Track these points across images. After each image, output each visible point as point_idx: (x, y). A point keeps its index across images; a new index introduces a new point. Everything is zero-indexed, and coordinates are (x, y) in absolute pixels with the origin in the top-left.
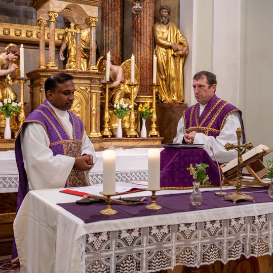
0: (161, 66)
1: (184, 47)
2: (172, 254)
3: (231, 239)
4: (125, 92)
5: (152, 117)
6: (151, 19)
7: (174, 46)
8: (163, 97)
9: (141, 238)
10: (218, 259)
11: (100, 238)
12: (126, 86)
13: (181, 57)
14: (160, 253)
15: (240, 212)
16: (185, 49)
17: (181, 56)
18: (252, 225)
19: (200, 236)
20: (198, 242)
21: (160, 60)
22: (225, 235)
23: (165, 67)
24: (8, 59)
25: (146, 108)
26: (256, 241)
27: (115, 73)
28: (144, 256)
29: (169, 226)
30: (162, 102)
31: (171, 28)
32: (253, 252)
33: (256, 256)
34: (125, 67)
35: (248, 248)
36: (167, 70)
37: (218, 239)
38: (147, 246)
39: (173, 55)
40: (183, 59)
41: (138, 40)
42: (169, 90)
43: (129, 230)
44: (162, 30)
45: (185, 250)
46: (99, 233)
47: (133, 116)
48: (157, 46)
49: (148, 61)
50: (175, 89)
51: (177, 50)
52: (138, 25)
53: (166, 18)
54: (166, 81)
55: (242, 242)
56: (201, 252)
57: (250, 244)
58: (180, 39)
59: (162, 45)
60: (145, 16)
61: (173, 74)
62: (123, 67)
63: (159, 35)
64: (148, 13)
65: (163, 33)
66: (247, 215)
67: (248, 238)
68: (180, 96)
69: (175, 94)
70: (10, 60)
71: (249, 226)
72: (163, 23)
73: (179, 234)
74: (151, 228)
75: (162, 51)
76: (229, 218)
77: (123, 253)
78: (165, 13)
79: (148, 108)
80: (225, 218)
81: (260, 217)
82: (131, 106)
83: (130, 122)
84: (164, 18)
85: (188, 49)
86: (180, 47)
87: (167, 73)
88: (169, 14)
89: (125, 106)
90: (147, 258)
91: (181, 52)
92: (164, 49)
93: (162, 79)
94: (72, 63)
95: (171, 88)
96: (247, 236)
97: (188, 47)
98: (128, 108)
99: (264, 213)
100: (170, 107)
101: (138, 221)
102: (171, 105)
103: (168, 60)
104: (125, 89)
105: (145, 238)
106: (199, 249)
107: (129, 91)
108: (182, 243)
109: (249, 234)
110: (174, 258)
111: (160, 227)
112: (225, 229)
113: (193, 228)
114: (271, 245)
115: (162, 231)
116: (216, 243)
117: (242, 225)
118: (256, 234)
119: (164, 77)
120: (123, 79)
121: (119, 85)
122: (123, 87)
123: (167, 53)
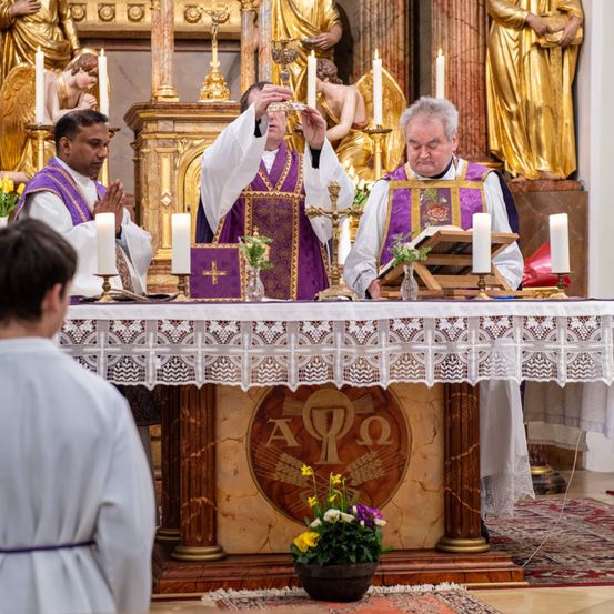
0: (504, 79)
1: (571, 19)
2: (197, 364)
3: (303, 353)
4: (369, 152)
7: (535, 21)
8: (515, 164)
9: (144, 334)
10: (282, 383)
11: (82, 327)
13: (562, 49)
14: (175, 361)
16: (572, 26)
17: (565, 46)
18: (345, 335)
19: (246, 343)
20: (246, 351)
22: (293, 345)
23: (514, 81)
24: (75, 86)
26: (352, 361)
27: (337, 103)
29: (191, 322)
32: (346, 377)
33: (353, 385)
35: (338, 372)
36: (519, 87)
37: (280, 350)
38: (153, 347)
39: (537, 45)
41: (443, 10)
43: (125, 321)
45: (219, 360)
46: (81, 321)
48: (494, 22)
50: (544, 140)
51: (547, 31)
54: (519, 119)
55: (325, 359)
56: (249, 368)
57: (341, 365)
59: (505, 21)
61: (538, 100)
62: (360, 87)
66: (335, 319)
67: (338, 356)
68: (563, 161)
69: (545, 154)
70: (81, 86)
71: (339, 336)
73: (207, 335)
74: (160, 322)
75: (506, 35)
76: (298, 320)
77: (118, 353)
80: (292, 320)
81: (361, 323)
85: (583, 25)
87: (521, 95)
91: (559, 36)
92: (511, 32)
93: (510, 115)
94: (213, 86)
95: (532, 137)
96: (336, 352)
99: (370, 318)
100: (529, 191)
101: (139, 311)
102: (532, 186)
103: (521, 61)
104: (367, 145)
105: (151, 335)
106: (246, 362)
108: (214, 350)
109: (340, 349)
110: (200, 370)
111: (176, 322)
112: (293, 337)
113: (232, 328)
114: (384, 372)
115: (180, 328)
116: (277, 357)
117: (325, 333)
118: (353, 350)
119: (513, 108)
120: (361, 119)
121: (351, 134)
122: (361, 140)
123: (519, 39)
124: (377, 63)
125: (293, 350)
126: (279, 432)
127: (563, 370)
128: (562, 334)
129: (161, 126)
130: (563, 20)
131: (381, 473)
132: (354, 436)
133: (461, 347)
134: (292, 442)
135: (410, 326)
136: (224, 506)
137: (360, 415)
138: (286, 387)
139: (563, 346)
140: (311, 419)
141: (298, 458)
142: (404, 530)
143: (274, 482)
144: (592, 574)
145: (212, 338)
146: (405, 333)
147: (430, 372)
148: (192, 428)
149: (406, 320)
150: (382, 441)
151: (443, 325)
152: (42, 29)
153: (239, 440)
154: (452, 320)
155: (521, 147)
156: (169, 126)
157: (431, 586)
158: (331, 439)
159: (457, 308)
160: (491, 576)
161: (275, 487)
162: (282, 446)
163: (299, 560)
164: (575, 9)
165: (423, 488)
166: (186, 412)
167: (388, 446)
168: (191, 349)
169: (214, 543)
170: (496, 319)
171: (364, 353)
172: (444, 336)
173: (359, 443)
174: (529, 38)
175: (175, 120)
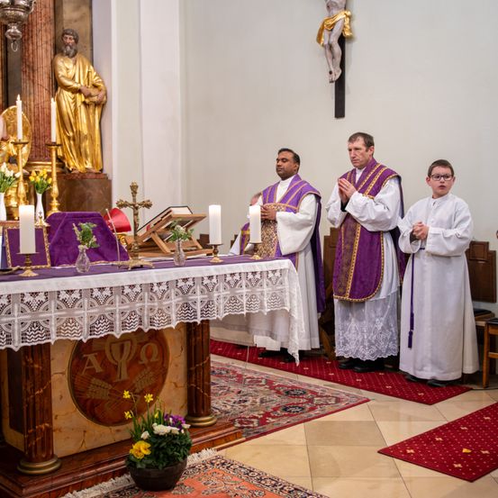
0: (66, 118)
1: (100, 91)
2: (51, 326)
3: (124, 309)
4: (10, 155)
5: (50, 190)
6: (50, 49)
7: (84, 89)
8: (71, 164)
9: (10, 306)
10: (109, 333)
12: (11, 146)
13: (96, 105)
14: (36, 325)
15: (135, 278)
16: (102, 94)
18: (151, 293)
19: (86, 306)
20: (85, 312)
21: (64, 109)
22: (117, 304)
23: (72, 120)
25: (42, 177)
26: (156, 312)
28: (16, 327)
29: (46, 293)
30: (70, 171)
31: (79, 63)
32: (151, 323)
33: (156, 328)
34: (7, 117)
35: (146, 320)
36: (76, 123)
37: (108, 309)
38: (18, 316)
39: (84, 103)
40: (100, 110)
41: (29, 79)
42: (80, 154)
44: (66, 65)
45: (67, 321)
47: (22, 190)
48: (59, 89)
50: (89, 153)
51: (89, 96)
52: (29, 56)
53: (71, 48)
54: (74, 140)
55: (138, 312)
56: (88, 324)
57: (148, 315)
58: (94, 79)
59: (67, 88)
60: (39, 44)
61: (85, 131)
62: (4, 116)
63: (61, 73)
64: (44, 39)
65: (68, 69)
66: (144, 282)
67: (146, 309)
68: (97, 163)
69: (89, 159)
71: (146, 294)
72: (68, 54)
73: (58, 302)
74: (23, 295)
75: (66, 96)
76: (121, 285)
78: (69, 40)
79: (45, 177)
80: (117, 285)
81: (159, 284)
82: (19, 175)
83: (18, 198)
84: (68, 48)
85: (106, 94)
86: (94, 92)
87: (76, 129)
88: (76, 41)
89: (9, 174)
90: (19, 330)
91: (95, 99)
92: (70, 94)
93: (69, 138)
95: (82, 150)
96: (144, 306)
97: (106, 91)
98: (14, 177)
99: (165, 280)
100: (82, 178)
101: (7, 287)
102: (83, 176)
103: (76, 110)
104: (9, 150)
105: (16, 307)
106: (86, 320)
107: (15, 153)
108: (64, 313)
109: (147, 304)
110: (53, 330)
111: (34, 294)
112: (117, 298)
113: (76, 295)
114: (174, 317)
115: (37, 298)
116: (107, 314)
117: (138, 293)
118: (155, 304)
119: (71, 134)
120: (5, 135)
122: (5, 148)
123: (75, 99)
124: (19, 102)
125: (118, 307)
126: (90, 364)
127: (266, 304)
128: (265, 281)
130: (96, 91)
131: (153, 381)
132: (137, 358)
133: (215, 295)
134: (99, 369)
135: (188, 283)
137: (140, 344)
138: (113, 336)
139: (266, 289)
140: (111, 351)
141: (104, 380)
143: (87, 400)
145: (62, 304)
146: (184, 288)
148: (36, 372)
149: (185, 280)
150: (153, 359)
151: (205, 282)
153: (63, 373)
154: (210, 277)
155: (75, 154)
157: (196, 454)
158: (123, 362)
160: (226, 439)
161: (88, 403)
162: (93, 374)
163: (139, 466)
164: (101, 86)
165: (176, 386)
166: (30, 360)
167: (157, 362)
168: (46, 315)
170: (233, 275)
171: (162, 305)
172: (207, 289)
173: (140, 363)
174: (81, 98)
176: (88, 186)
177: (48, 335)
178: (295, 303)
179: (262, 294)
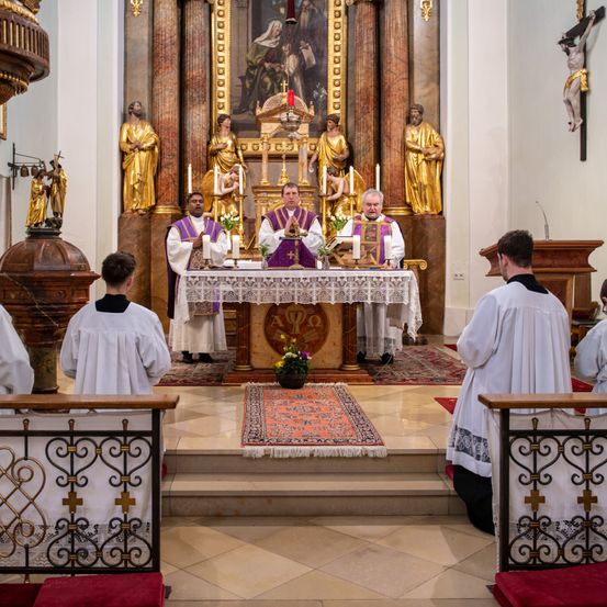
0: (411, 173)
1: (439, 149)
2: (239, 294)
3: (282, 290)
6: (403, 121)
8: (416, 208)
10: (273, 302)
16: (439, 151)
17: (437, 160)
18: (299, 283)
19: (259, 286)
20: (259, 289)
21: (410, 166)
22: (278, 287)
23: (415, 174)
27: (336, 184)
31: (423, 129)
32: (299, 300)
33: (302, 303)
35: (296, 298)
36: (418, 177)
37: (272, 289)
39: (425, 160)
40: (440, 165)
43: (212, 277)
44: (412, 132)
45: (248, 293)
48: (408, 151)
49: (399, 168)
50: (427, 198)
51: (428, 154)
52: (388, 128)
53: (417, 118)
54: (418, 190)
57: (297, 295)
58: (436, 140)
59: (412, 150)
60: (395, 118)
61: (425, 182)
63: (409, 139)
64: (398, 114)
65: (413, 135)
66: (294, 277)
67: (296, 292)
69: (428, 204)
70: (233, 179)
71: (296, 284)
72: (414, 124)
75: (412, 156)
76: (280, 277)
77: (209, 289)
78: (415, 113)
80: (277, 277)
81: (305, 279)
84: (415, 119)
85: (444, 151)
87: (418, 180)
88: (421, 113)
91: (433, 156)
93: (414, 188)
94: (283, 179)
95: (422, 197)
100: (422, 219)
102: (423, 217)
103: (418, 166)
106: (259, 293)
108: (246, 288)
109: (296, 289)
110: (241, 296)
112: (278, 284)
114: (314, 298)
117: (290, 282)
118: (301, 289)
119: (415, 185)
120: (346, 191)
121: (342, 197)
122: (346, 199)
123: (417, 157)
125: (278, 289)
126: (276, 321)
127: (387, 298)
128: (387, 284)
129: (262, 195)
130: (435, 149)
131: (317, 338)
132: (306, 323)
133: (346, 288)
135: (325, 280)
136: (254, 349)
137: (309, 315)
139: (388, 288)
140: (289, 316)
141: (284, 332)
142: (326, 360)
143: (274, 340)
144: (404, 380)
145: (245, 284)
146: (323, 283)
147: (333, 299)
149: (324, 278)
150: (318, 325)
151: (338, 280)
152: (228, 155)
153: (260, 324)
154: (342, 278)
155: (419, 200)
156: (265, 194)
157: (333, 384)
158: (297, 324)
159: (344, 273)
161: (274, 342)
162: (277, 326)
163: (277, 372)
164: (441, 145)
165: (334, 344)
167: (320, 327)
169: (249, 364)
170: (360, 277)
171: (306, 291)
172: (339, 284)
173: (308, 326)
174: (421, 157)
175: (268, 193)
176: (425, 225)
177: (237, 298)
178: (413, 300)
179: (385, 291)
